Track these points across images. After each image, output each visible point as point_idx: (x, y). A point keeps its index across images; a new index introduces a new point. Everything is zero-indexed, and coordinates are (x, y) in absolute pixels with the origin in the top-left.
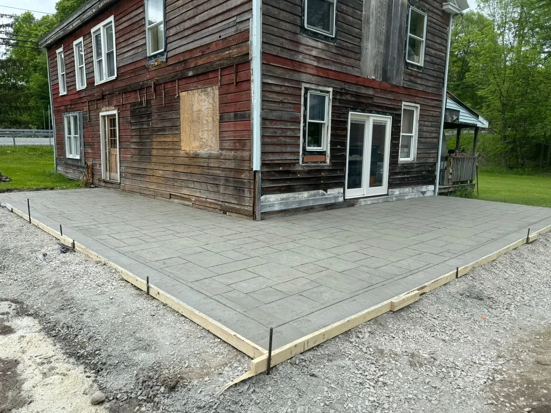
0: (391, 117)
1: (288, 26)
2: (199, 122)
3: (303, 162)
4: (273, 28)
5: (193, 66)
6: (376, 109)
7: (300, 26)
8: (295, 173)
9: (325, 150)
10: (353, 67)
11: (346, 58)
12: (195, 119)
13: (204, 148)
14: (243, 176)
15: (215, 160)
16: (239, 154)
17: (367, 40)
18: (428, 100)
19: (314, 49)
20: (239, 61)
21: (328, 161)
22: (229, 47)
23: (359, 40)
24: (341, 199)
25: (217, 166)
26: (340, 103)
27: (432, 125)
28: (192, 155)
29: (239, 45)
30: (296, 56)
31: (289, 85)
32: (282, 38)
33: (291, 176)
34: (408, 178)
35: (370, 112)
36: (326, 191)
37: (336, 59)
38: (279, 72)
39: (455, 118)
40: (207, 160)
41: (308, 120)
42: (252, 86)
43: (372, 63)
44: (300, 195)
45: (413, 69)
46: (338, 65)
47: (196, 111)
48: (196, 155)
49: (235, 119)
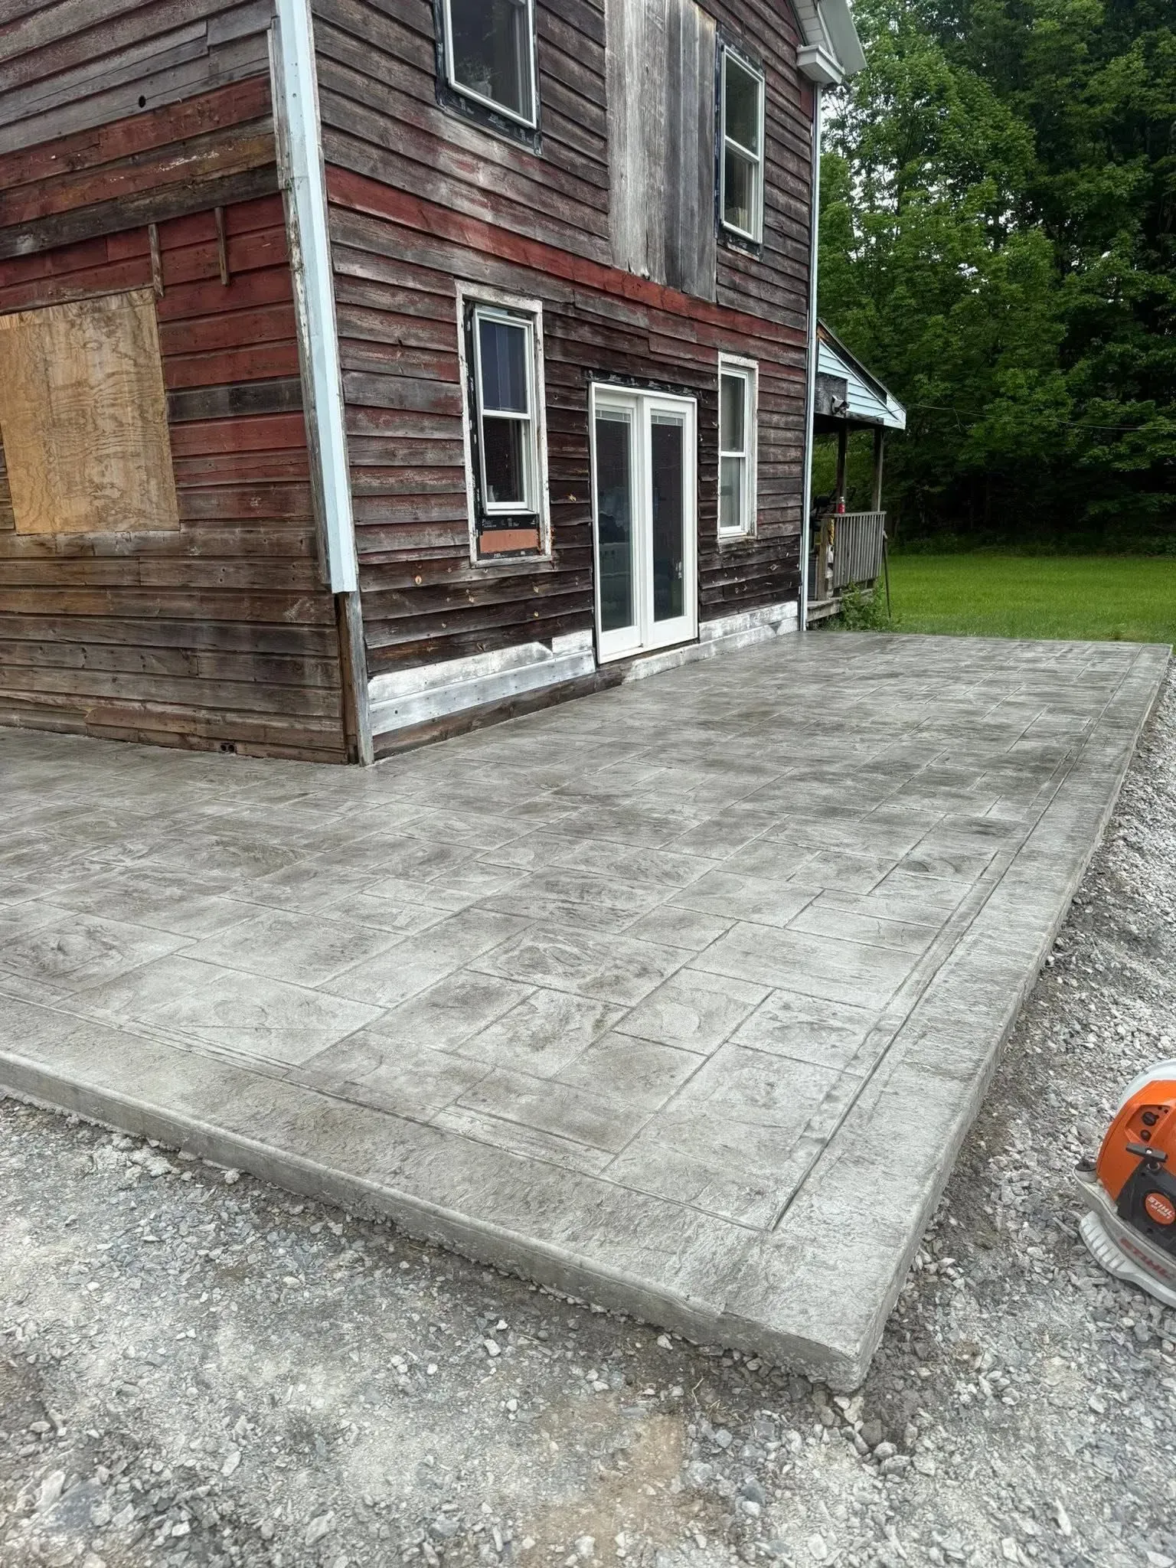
0: (695, 400)
1: (399, 74)
2: (81, 428)
3: (480, 556)
4: (352, 74)
5: (35, 216)
6: (656, 374)
7: (434, 78)
8: (458, 592)
9: (536, 510)
10: (592, 234)
11: (572, 203)
12: (63, 416)
13: (116, 522)
14: (291, 614)
15: (166, 564)
16: (264, 534)
17: (622, 145)
18: (776, 348)
19: (481, 164)
20: (232, 195)
21: (547, 546)
22: (183, 142)
23: (601, 144)
24: (588, 667)
25: (177, 582)
26: (565, 353)
27: (787, 423)
28: (63, 550)
29: (229, 134)
30: (429, 187)
31: (419, 287)
32: (383, 114)
33: (448, 605)
34: (740, 585)
35: (643, 383)
36: (548, 644)
37: (544, 204)
38: (384, 236)
39: (838, 401)
40: (133, 564)
41: (484, 412)
42: (299, 287)
43: (637, 226)
44: (479, 666)
45: (739, 250)
46: (551, 226)
47: (65, 387)
48: (82, 547)
49: (235, 410)
